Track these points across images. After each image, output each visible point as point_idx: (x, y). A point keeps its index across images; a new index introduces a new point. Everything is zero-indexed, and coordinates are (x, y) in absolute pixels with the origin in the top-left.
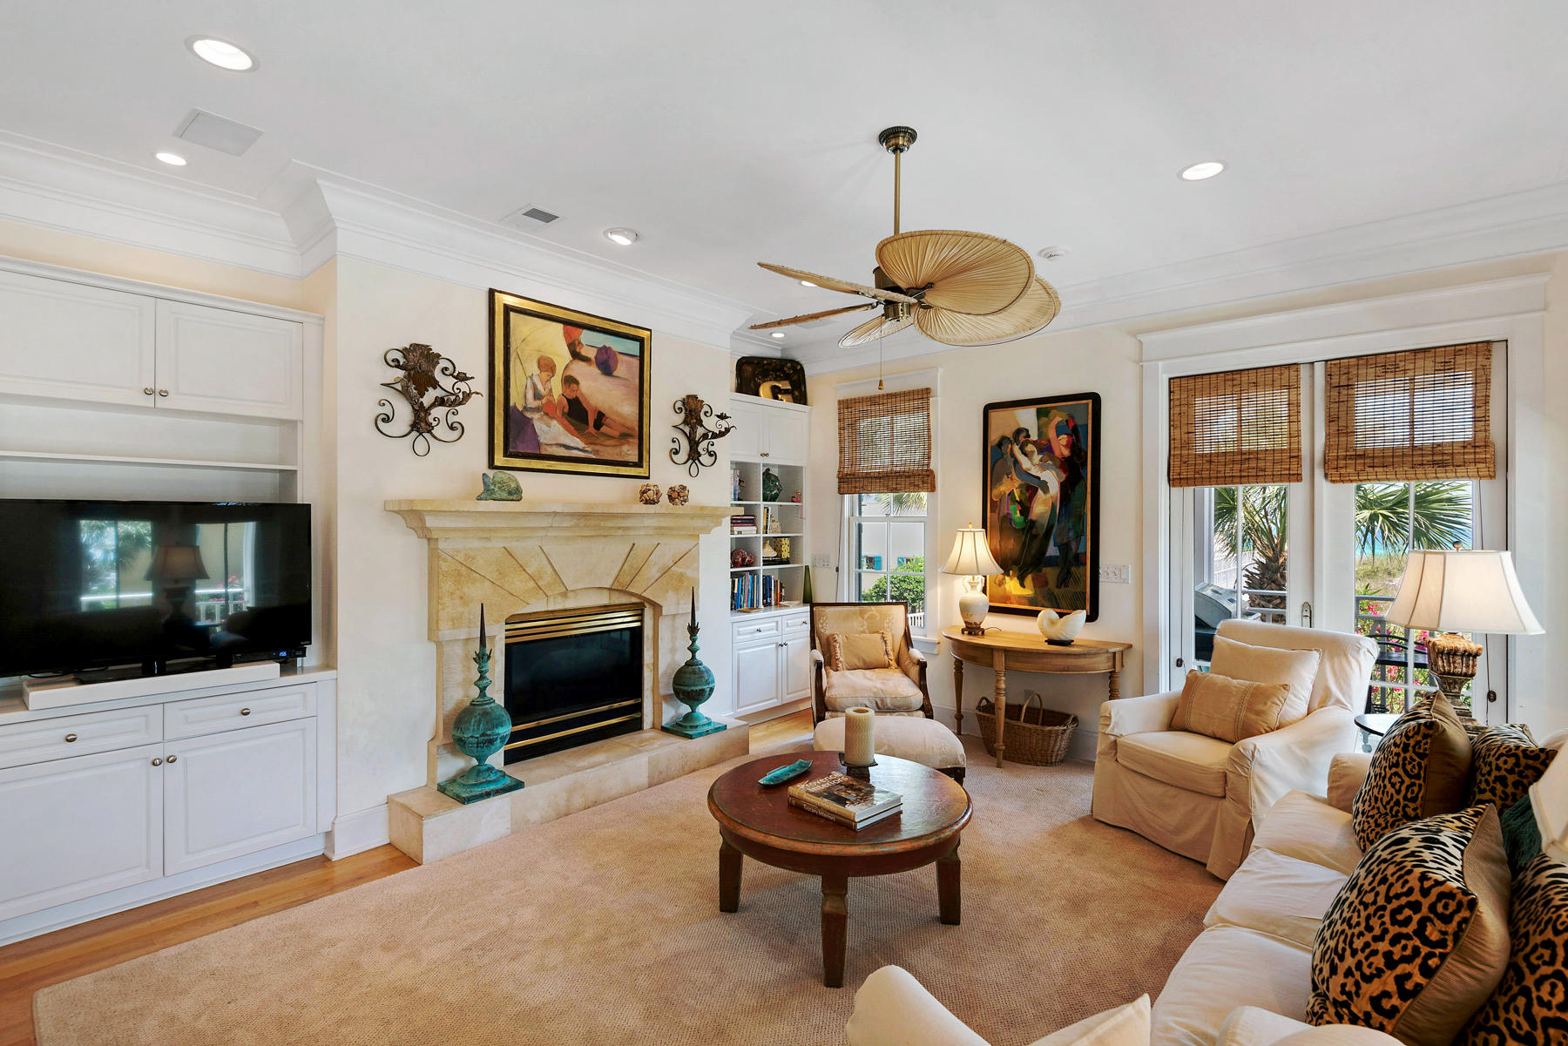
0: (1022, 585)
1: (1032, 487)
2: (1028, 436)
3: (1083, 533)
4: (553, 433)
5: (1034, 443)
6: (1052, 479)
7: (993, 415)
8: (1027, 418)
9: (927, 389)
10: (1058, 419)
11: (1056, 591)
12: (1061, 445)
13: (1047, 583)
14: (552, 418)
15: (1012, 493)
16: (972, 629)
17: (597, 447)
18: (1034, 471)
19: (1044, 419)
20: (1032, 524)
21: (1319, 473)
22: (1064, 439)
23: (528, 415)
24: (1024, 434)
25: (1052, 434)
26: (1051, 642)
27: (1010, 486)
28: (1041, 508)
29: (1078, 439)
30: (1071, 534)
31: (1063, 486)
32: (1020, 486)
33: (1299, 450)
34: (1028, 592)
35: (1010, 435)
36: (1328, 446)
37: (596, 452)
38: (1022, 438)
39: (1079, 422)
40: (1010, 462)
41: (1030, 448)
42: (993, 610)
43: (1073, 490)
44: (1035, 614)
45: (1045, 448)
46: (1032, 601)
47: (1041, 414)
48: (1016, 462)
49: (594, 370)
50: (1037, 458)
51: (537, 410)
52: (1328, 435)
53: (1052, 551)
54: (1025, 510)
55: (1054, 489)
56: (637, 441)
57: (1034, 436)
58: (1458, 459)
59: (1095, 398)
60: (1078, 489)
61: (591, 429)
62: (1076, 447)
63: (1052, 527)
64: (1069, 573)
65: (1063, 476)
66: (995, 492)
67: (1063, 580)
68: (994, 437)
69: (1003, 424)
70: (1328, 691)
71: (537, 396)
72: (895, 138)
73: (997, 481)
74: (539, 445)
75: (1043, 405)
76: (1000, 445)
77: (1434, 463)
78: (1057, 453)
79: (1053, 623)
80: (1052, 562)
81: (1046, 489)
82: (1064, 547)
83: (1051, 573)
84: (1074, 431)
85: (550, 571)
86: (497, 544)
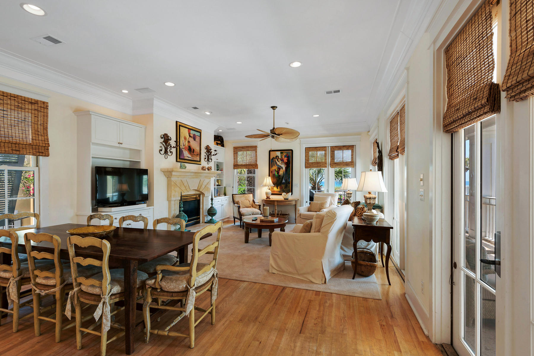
0: (277, 189)
1: (279, 168)
2: (279, 157)
3: (290, 177)
4: (186, 154)
5: (280, 159)
6: (284, 166)
7: (271, 152)
8: (278, 154)
9: (256, 146)
10: (285, 154)
11: (284, 189)
12: (285, 160)
13: (282, 188)
14: (186, 150)
15: (275, 169)
16: (268, 197)
17: (193, 157)
18: (280, 165)
19: (282, 154)
20: (280, 176)
21: (329, 166)
22: (286, 158)
23: (183, 150)
24: (278, 157)
25: (283, 157)
26: (285, 199)
27: (275, 168)
28: (281, 172)
29: (289, 158)
30: (287, 178)
31: (286, 168)
32: (277, 168)
33: (326, 162)
34: (279, 190)
35: (275, 157)
36: (331, 161)
37: (193, 158)
38: (277, 158)
39: (289, 155)
40: (275, 163)
41: (279, 160)
42: (272, 194)
43: (288, 169)
44: (281, 194)
45: (282, 160)
46: (279, 192)
47: (281, 153)
48: (276, 163)
49: (193, 139)
50: (280, 162)
51: (184, 148)
52: (331, 160)
53: (284, 181)
54: (278, 173)
55: (284, 168)
56: (199, 156)
57: (280, 158)
58: (349, 164)
59: (292, 150)
60: (289, 169)
61: (192, 153)
62: (288, 160)
63: (284, 176)
64: (287, 185)
65: (286, 166)
66: (272, 169)
67: (286, 187)
68: (271, 157)
69: (273, 155)
70: (332, 202)
71: (184, 146)
72: (273, 108)
73: (272, 166)
74: (184, 157)
75: (282, 151)
76: (273, 159)
77: (346, 165)
78: (285, 161)
79: (285, 195)
80: (284, 183)
81: (282, 169)
82: (286, 180)
83: (283, 186)
84: (288, 157)
85: (188, 185)
86: (180, 179)
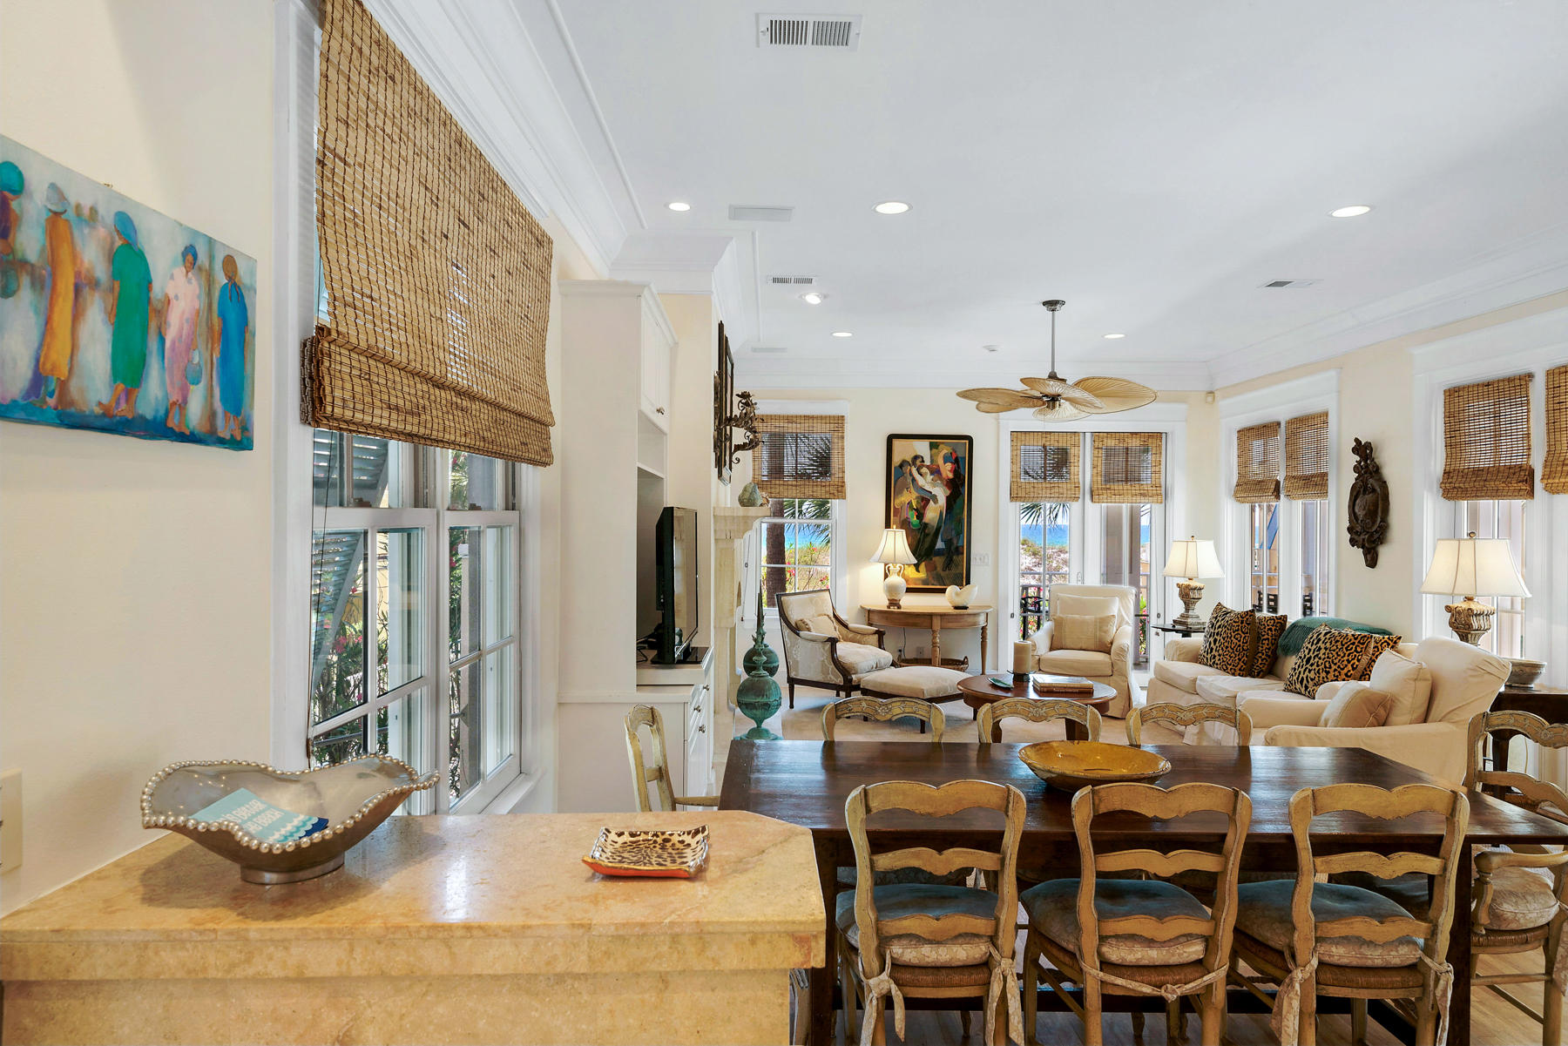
0: (918, 570)
1: (926, 499)
2: (923, 461)
3: (962, 532)
5: (928, 467)
6: (941, 493)
7: (897, 443)
8: (922, 448)
9: (843, 417)
10: (945, 451)
11: (943, 574)
12: (947, 470)
13: (936, 568)
15: (910, 503)
16: (894, 602)
18: (927, 487)
19: (934, 450)
20: (926, 525)
21: (1088, 497)
22: (949, 466)
24: (920, 460)
25: (940, 461)
26: (956, 608)
27: (908, 497)
28: (932, 514)
29: (959, 467)
30: (953, 533)
31: (948, 499)
32: (917, 498)
33: (1079, 483)
35: (909, 460)
36: (1092, 481)
38: (918, 462)
39: (960, 454)
40: (909, 480)
41: (924, 470)
42: (909, 590)
43: (955, 502)
44: (943, 591)
45: (936, 472)
46: (925, 582)
47: (932, 446)
48: (914, 480)
50: (929, 477)
52: (1092, 476)
53: (940, 545)
54: (920, 516)
55: (942, 501)
57: (927, 462)
58: (1150, 492)
59: (970, 439)
60: (958, 501)
62: (957, 473)
63: (940, 527)
64: (951, 560)
65: (948, 492)
66: (897, 501)
67: (949, 564)
68: (896, 460)
69: (903, 451)
72: (1052, 305)
73: (899, 492)
75: (935, 440)
76: (901, 466)
77: (1141, 494)
78: (944, 475)
79: (957, 594)
80: (940, 553)
81: (936, 501)
82: (948, 542)
83: (939, 561)
84: (957, 461)
